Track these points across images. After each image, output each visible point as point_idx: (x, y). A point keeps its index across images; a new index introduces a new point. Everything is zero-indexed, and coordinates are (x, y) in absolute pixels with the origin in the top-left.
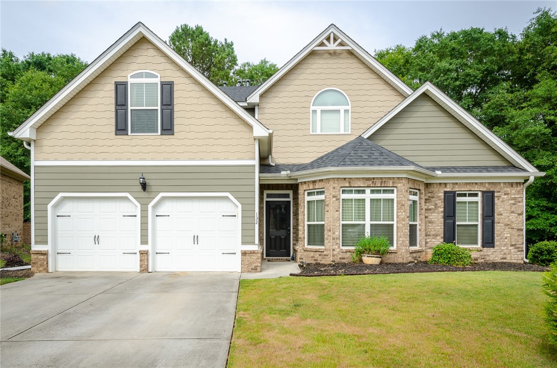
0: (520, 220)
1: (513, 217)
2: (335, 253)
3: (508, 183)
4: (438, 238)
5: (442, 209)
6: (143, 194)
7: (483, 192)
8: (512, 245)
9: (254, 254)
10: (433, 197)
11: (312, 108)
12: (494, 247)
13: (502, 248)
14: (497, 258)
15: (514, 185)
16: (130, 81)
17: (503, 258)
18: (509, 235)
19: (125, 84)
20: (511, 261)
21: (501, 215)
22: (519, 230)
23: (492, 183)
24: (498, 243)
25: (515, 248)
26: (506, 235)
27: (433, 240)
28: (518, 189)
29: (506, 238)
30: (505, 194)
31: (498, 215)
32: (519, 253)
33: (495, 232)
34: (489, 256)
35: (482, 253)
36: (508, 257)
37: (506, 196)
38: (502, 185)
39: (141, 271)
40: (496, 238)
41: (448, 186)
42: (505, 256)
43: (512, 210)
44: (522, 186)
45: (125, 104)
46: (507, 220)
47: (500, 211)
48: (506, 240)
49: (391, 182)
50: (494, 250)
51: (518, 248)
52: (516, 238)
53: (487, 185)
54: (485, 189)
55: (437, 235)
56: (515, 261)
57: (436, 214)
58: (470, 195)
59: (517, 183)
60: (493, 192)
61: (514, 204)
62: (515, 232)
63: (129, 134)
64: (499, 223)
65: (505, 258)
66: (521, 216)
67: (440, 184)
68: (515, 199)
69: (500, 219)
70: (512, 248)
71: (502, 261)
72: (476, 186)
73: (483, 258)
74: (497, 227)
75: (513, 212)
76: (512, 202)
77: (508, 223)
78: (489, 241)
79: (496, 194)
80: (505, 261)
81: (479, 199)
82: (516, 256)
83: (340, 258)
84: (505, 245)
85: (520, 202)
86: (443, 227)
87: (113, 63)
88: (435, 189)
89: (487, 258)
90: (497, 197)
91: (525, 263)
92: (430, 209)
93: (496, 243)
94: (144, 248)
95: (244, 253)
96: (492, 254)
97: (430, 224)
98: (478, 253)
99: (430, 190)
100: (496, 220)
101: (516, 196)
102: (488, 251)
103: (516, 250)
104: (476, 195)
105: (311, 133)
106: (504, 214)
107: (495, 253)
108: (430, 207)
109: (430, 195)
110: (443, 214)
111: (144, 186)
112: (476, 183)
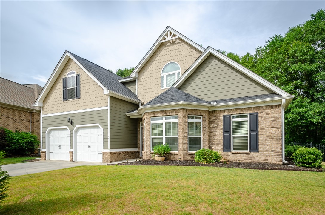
0: (278, 132)
1: (273, 130)
2: (147, 154)
3: (269, 106)
4: (220, 145)
5: (222, 127)
6: (71, 126)
7: (250, 114)
8: (272, 151)
9: (107, 154)
10: (216, 120)
11: (162, 75)
12: (258, 152)
13: (265, 153)
14: (260, 160)
15: (273, 107)
16: (67, 76)
17: (265, 160)
18: (270, 143)
19: (65, 78)
20: (272, 162)
21: (264, 129)
22: (278, 139)
23: (257, 107)
24: (261, 149)
25: (275, 153)
26: (267, 143)
27: (217, 147)
28: (277, 109)
29: (268, 146)
30: (266, 114)
31: (261, 129)
32: (278, 156)
33: (259, 141)
34: (254, 158)
35: (249, 156)
36: (269, 159)
37: (267, 116)
38: (264, 108)
39: (70, 161)
40: (260, 145)
41: (226, 112)
42: (267, 158)
43: (272, 125)
44: (280, 107)
45: (66, 88)
46: (268, 132)
47: (263, 126)
48: (268, 147)
49: (175, 112)
50: (258, 154)
51: (277, 153)
52: (275, 145)
53: (252, 108)
54: (251, 112)
55: (219, 144)
56: (275, 162)
57: (218, 130)
58: (242, 117)
59: (276, 105)
60: (257, 114)
61: (273, 121)
62: (275, 141)
63: (67, 100)
64: (262, 135)
65: (267, 160)
66: (280, 130)
67: (221, 110)
68: (274, 117)
69: (262, 132)
70: (272, 152)
71: (265, 162)
72: (245, 110)
73: (251, 160)
74: (261, 138)
75: (273, 127)
76: (272, 119)
77: (269, 135)
78: (255, 148)
79: (259, 115)
80: (267, 162)
81: (247, 119)
82: (275, 158)
83: (150, 157)
84: (267, 151)
85: (278, 119)
86: (222, 139)
87: (62, 70)
88: (217, 114)
89: (254, 160)
90: (260, 116)
91: (284, 164)
92: (215, 128)
93: (260, 149)
94: (72, 150)
95: (103, 153)
96: (257, 157)
97: (214, 137)
98: (247, 156)
99: (215, 115)
100: (260, 133)
101: (275, 115)
102: (254, 155)
103: (276, 154)
104: (246, 116)
105: (161, 89)
106: (266, 129)
107: (259, 156)
108: (214, 126)
109: (214, 118)
110: (222, 130)
111: (72, 123)
112: (245, 108)
